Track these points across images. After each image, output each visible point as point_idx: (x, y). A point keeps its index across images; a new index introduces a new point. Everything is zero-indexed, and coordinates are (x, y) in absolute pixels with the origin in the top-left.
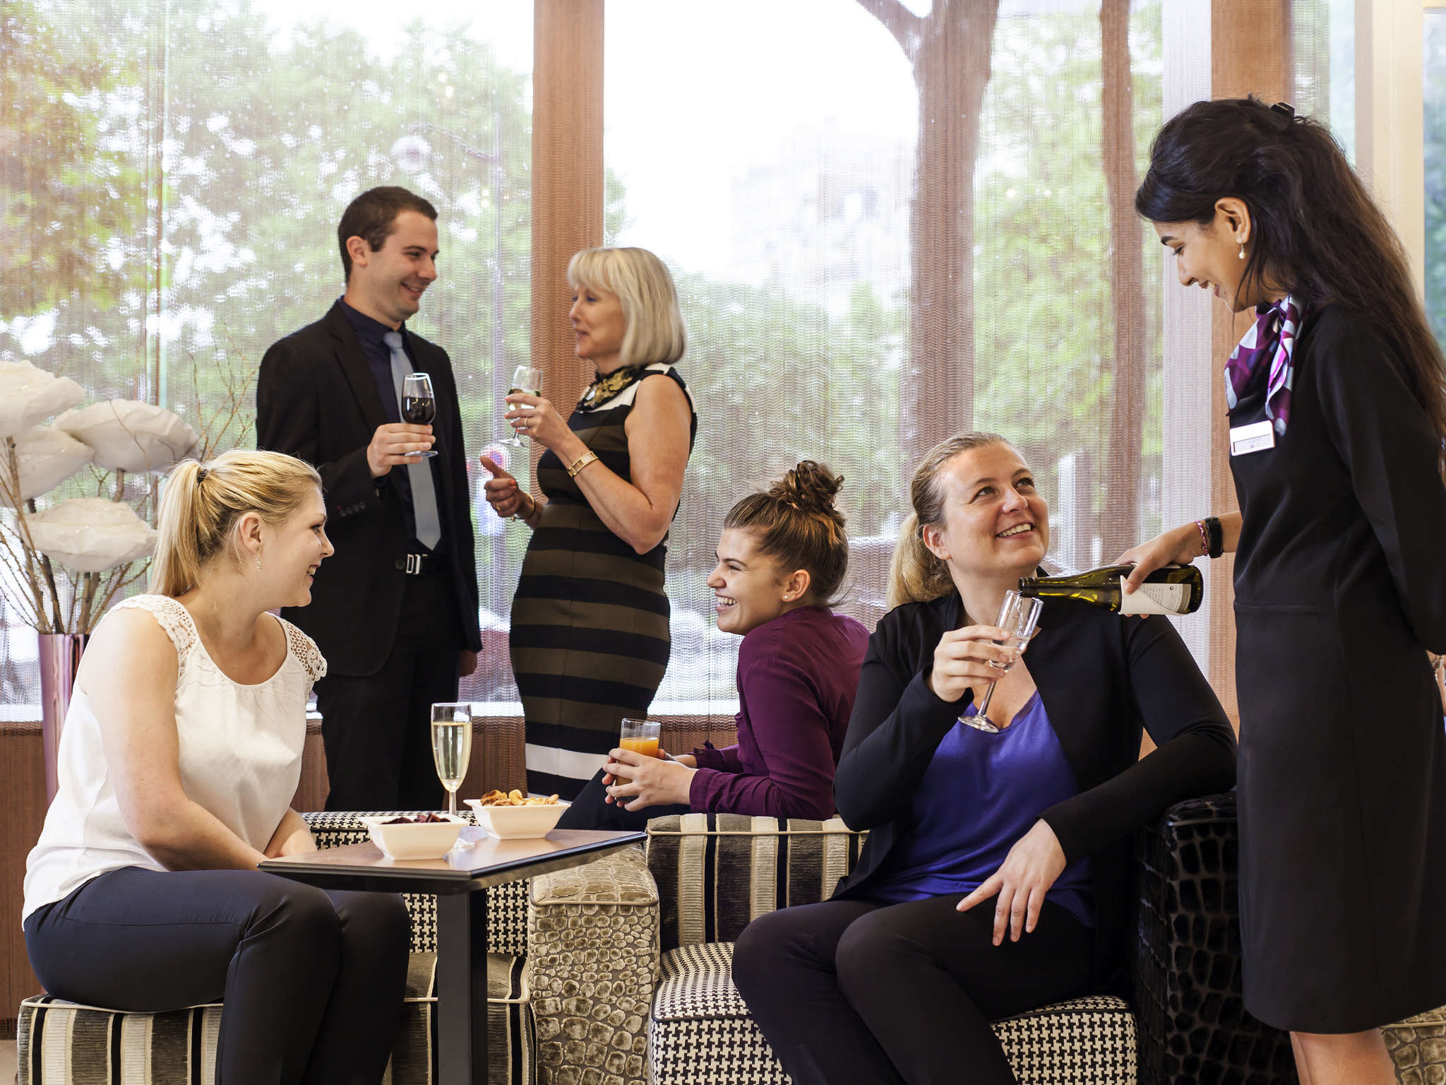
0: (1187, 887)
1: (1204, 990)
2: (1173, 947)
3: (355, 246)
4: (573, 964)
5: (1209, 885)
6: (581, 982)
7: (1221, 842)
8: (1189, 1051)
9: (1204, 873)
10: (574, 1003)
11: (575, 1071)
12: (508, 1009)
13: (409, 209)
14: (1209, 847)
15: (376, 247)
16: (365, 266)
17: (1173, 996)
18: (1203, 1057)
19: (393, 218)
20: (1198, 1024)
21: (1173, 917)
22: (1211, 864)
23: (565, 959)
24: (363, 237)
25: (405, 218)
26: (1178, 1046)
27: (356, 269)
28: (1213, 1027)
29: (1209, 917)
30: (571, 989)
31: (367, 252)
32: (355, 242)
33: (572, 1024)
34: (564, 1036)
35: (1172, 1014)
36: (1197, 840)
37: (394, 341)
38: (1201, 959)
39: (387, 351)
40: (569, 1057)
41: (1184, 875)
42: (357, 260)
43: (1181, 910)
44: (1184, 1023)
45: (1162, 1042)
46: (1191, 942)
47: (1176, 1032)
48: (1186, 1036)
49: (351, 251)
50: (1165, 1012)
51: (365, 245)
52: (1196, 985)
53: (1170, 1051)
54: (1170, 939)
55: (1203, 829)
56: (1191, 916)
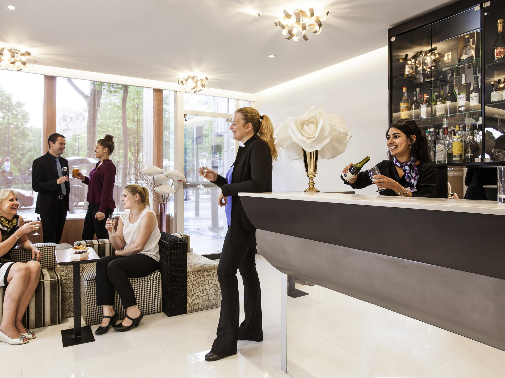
0: (171, 253)
1: (173, 268)
2: (169, 262)
3: (51, 143)
4: (67, 271)
5: (174, 253)
6: (69, 274)
7: (175, 246)
8: (171, 278)
9: (173, 251)
10: (67, 277)
11: (67, 289)
12: (57, 281)
13: (60, 137)
14: (174, 247)
15: (54, 143)
16: (52, 146)
17: (169, 270)
18: (173, 278)
19: (57, 138)
20: (173, 274)
21: (169, 258)
22: (174, 250)
23: (66, 270)
24: (52, 141)
25: (59, 138)
26: (170, 277)
27: (51, 147)
28: (175, 274)
29: (174, 258)
30: (67, 275)
31: (53, 144)
32: (51, 142)
33: (67, 281)
34: (66, 283)
35: (169, 272)
36: (172, 246)
37: (57, 160)
38: (173, 264)
39: (56, 161)
40: (67, 286)
41: (170, 251)
42: (51, 145)
43: (170, 257)
44: (170, 274)
45: (167, 277)
46: (171, 262)
47: (169, 275)
48: (171, 276)
49: (50, 144)
50: (168, 272)
51: (52, 143)
52: (172, 268)
53: (168, 278)
54: (168, 261)
55: (173, 245)
56: (171, 257)
